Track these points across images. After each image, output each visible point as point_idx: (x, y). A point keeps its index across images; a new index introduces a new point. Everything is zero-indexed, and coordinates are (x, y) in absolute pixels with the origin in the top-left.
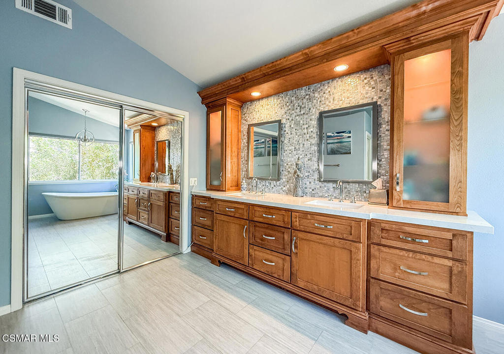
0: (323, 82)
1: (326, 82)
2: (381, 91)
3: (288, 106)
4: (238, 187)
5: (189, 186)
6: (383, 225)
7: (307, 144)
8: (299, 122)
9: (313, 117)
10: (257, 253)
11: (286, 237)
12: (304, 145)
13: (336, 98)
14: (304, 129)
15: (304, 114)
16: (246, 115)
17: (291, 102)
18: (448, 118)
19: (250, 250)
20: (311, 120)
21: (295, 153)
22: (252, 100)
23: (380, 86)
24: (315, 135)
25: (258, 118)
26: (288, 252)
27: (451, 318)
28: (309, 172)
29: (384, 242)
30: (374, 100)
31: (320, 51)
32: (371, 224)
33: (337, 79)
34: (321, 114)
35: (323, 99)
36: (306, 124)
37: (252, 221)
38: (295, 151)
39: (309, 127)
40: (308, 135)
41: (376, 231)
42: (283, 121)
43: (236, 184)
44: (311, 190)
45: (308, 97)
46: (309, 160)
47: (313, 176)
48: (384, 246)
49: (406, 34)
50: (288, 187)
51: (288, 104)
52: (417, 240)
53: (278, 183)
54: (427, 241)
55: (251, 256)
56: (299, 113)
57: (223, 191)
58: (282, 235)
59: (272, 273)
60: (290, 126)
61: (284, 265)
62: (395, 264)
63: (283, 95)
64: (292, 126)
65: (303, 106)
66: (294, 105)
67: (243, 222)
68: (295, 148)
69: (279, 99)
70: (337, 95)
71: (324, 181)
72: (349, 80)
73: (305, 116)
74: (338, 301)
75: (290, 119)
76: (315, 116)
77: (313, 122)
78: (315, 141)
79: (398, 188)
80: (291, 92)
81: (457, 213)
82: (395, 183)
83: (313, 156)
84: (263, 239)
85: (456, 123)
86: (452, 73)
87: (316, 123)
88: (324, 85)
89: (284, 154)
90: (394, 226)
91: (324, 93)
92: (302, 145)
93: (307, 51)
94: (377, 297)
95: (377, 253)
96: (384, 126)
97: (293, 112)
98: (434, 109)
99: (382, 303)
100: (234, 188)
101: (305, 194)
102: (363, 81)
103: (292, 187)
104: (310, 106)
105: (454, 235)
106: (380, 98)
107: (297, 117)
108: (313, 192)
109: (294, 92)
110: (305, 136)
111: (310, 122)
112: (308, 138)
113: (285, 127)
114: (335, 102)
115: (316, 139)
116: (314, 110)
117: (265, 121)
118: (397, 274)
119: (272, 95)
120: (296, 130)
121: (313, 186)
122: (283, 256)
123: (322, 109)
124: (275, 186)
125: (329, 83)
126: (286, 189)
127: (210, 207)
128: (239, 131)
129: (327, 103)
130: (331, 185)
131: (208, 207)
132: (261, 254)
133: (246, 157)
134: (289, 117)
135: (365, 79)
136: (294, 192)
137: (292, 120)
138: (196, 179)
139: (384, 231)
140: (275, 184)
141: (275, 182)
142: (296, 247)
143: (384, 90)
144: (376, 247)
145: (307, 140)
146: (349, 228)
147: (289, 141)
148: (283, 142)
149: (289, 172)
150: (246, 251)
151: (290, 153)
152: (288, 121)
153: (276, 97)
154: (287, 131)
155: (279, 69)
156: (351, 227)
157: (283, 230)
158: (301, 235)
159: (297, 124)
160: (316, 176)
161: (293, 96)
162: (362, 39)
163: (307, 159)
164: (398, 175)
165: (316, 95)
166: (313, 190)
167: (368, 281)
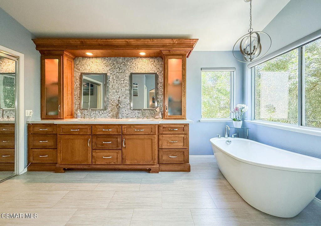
0: (132, 58)
1: (134, 58)
2: (158, 68)
3: (111, 66)
4: (72, 115)
5: (25, 117)
6: (163, 126)
7: (123, 89)
8: (119, 76)
9: (127, 75)
10: (98, 154)
11: (119, 140)
12: (121, 89)
13: (139, 67)
14: (122, 81)
15: (121, 72)
16: (78, 66)
17: (114, 64)
18: (181, 84)
19: (93, 153)
20: (125, 76)
21: (116, 94)
22: (85, 57)
23: (158, 66)
24: (128, 85)
25: (89, 70)
26: (120, 148)
27: (184, 155)
28: (125, 105)
29: (164, 133)
30: (156, 72)
31: (135, 43)
32: (159, 126)
33: (139, 58)
34: (132, 74)
35: (132, 66)
36: (123, 78)
37: (94, 135)
38: (116, 92)
39: (124, 80)
40: (124, 85)
41: (161, 128)
42: (108, 74)
43: (71, 113)
44: (126, 115)
45: (123, 63)
46: (125, 98)
47: (127, 107)
48: (164, 134)
49: (169, 49)
50: (112, 114)
51: (111, 65)
52: (174, 130)
53: (105, 111)
54: (177, 129)
55: (94, 157)
56: (118, 72)
57: (62, 119)
58: (116, 139)
59: (110, 163)
60: (113, 78)
61: (117, 156)
62: (168, 141)
63: (108, 59)
64: (114, 78)
65: (121, 68)
66: (115, 66)
67: (86, 137)
68: (116, 91)
69: (105, 60)
70: (139, 66)
71: (134, 110)
72: (145, 60)
73: (122, 74)
74: (147, 164)
75: (113, 74)
76: (128, 75)
77: (127, 78)
78: (128, 88)
79: (167, 111)
80: (113, 58)
81: (184, 119)
82: (166, 109)
83: (127, 96)
84: (103, 144)
85: (183, 87)
86: (182, 68)
87: (128, 78)
88: (132, 59)
89: (109, 94)
90: (167, 125)
91: (133, 63)
92: (120, 90)
93: (128, 40)
94: (162, 156)
95: (161, 138)
96: (159, 84)
97: (115, 70)
98: (177, 80)
99: (163, 158)
100: (70, 116)
101: (123, 117)
102: (151, 62)
103: (114, 114)
104: (125, 68)
105: (184, 126)
106: (158, 71)
107: (117, 74)
108: (127, 116)
109: (115, 59)
110: (122, 85)
111: (125, 77)
112: (124, 86)
113: (109, 78)
114: (138, 69)
115: (129, 87)
116: (127, 71)
117: (95, 72)
118: (168, 144)
119: (100, 57)
120: (116, 80)
121: (127, 112)
122: (117, 151)
123: (132, 71)
124: (102, 114)
125: (135, 59)
126: (111, 115)
127: (53, 132)
128: (72, 76)
129: (134, 69)
130: (137, 111)
131: (50, 132)
132: (102, 154)
133: (78, 95)
134: (112, 73)
135: (152, 61)
136: (117, 116)
137: (114, 75)
138: (31, 111)
139: (164, 128)
140: (103, 112)
141: (102, 111)
142: (125, 144)
143: (159, 68)
144: (161, 135)
145: (124, 87)
146: (151, 129)
147: (112, 87)
148: (108, 87)
149: (112, 105)
150: (90, 155)
151: (113, 94)
152: (112, 75)
153: (103, 59)
154: (111, 81)
155: (110, 44)
156: (152, 128)
157: (117, 136)
158: (127, 137)
159: (117, 77)
160: (129, 107)
161: (114, 61)
162: (154, 45)
163: (123, 98)
164: (167, 106)
165: (129, 63)
166: (127, 114)
167: (158, 151)
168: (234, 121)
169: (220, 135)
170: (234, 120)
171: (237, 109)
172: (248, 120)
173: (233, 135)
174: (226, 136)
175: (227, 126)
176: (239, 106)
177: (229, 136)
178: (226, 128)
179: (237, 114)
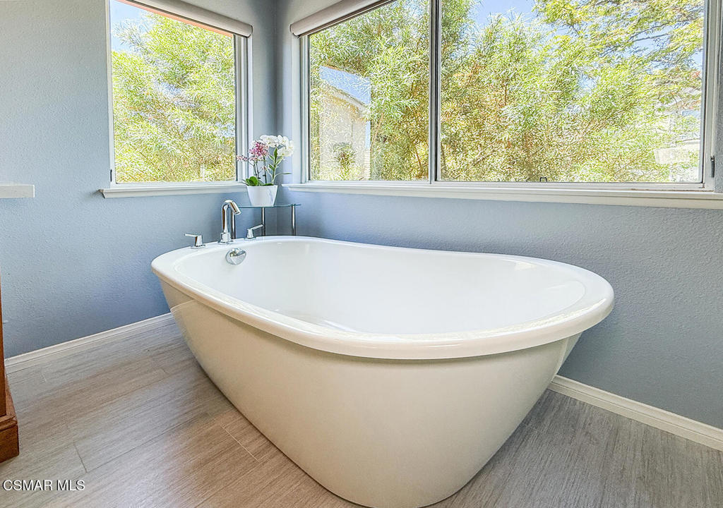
168: (250, 188)
169: (199, 238)
170: (252, 182)
171: (260, 149)
172: (292, 183)
173: (250, 231)
174: (226, 236)
175: (227, 201)
176: (268, 140)
177: (233, 236)
178: (225, 208)
179: (260, 164)
